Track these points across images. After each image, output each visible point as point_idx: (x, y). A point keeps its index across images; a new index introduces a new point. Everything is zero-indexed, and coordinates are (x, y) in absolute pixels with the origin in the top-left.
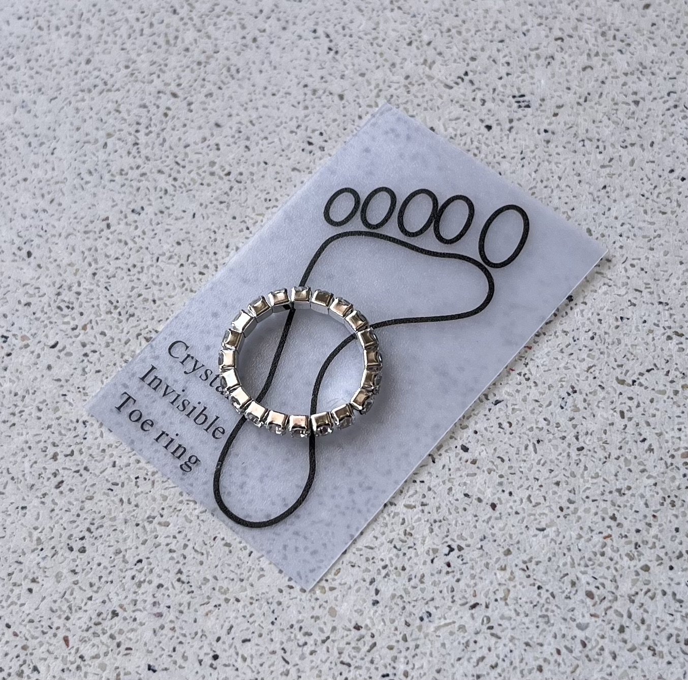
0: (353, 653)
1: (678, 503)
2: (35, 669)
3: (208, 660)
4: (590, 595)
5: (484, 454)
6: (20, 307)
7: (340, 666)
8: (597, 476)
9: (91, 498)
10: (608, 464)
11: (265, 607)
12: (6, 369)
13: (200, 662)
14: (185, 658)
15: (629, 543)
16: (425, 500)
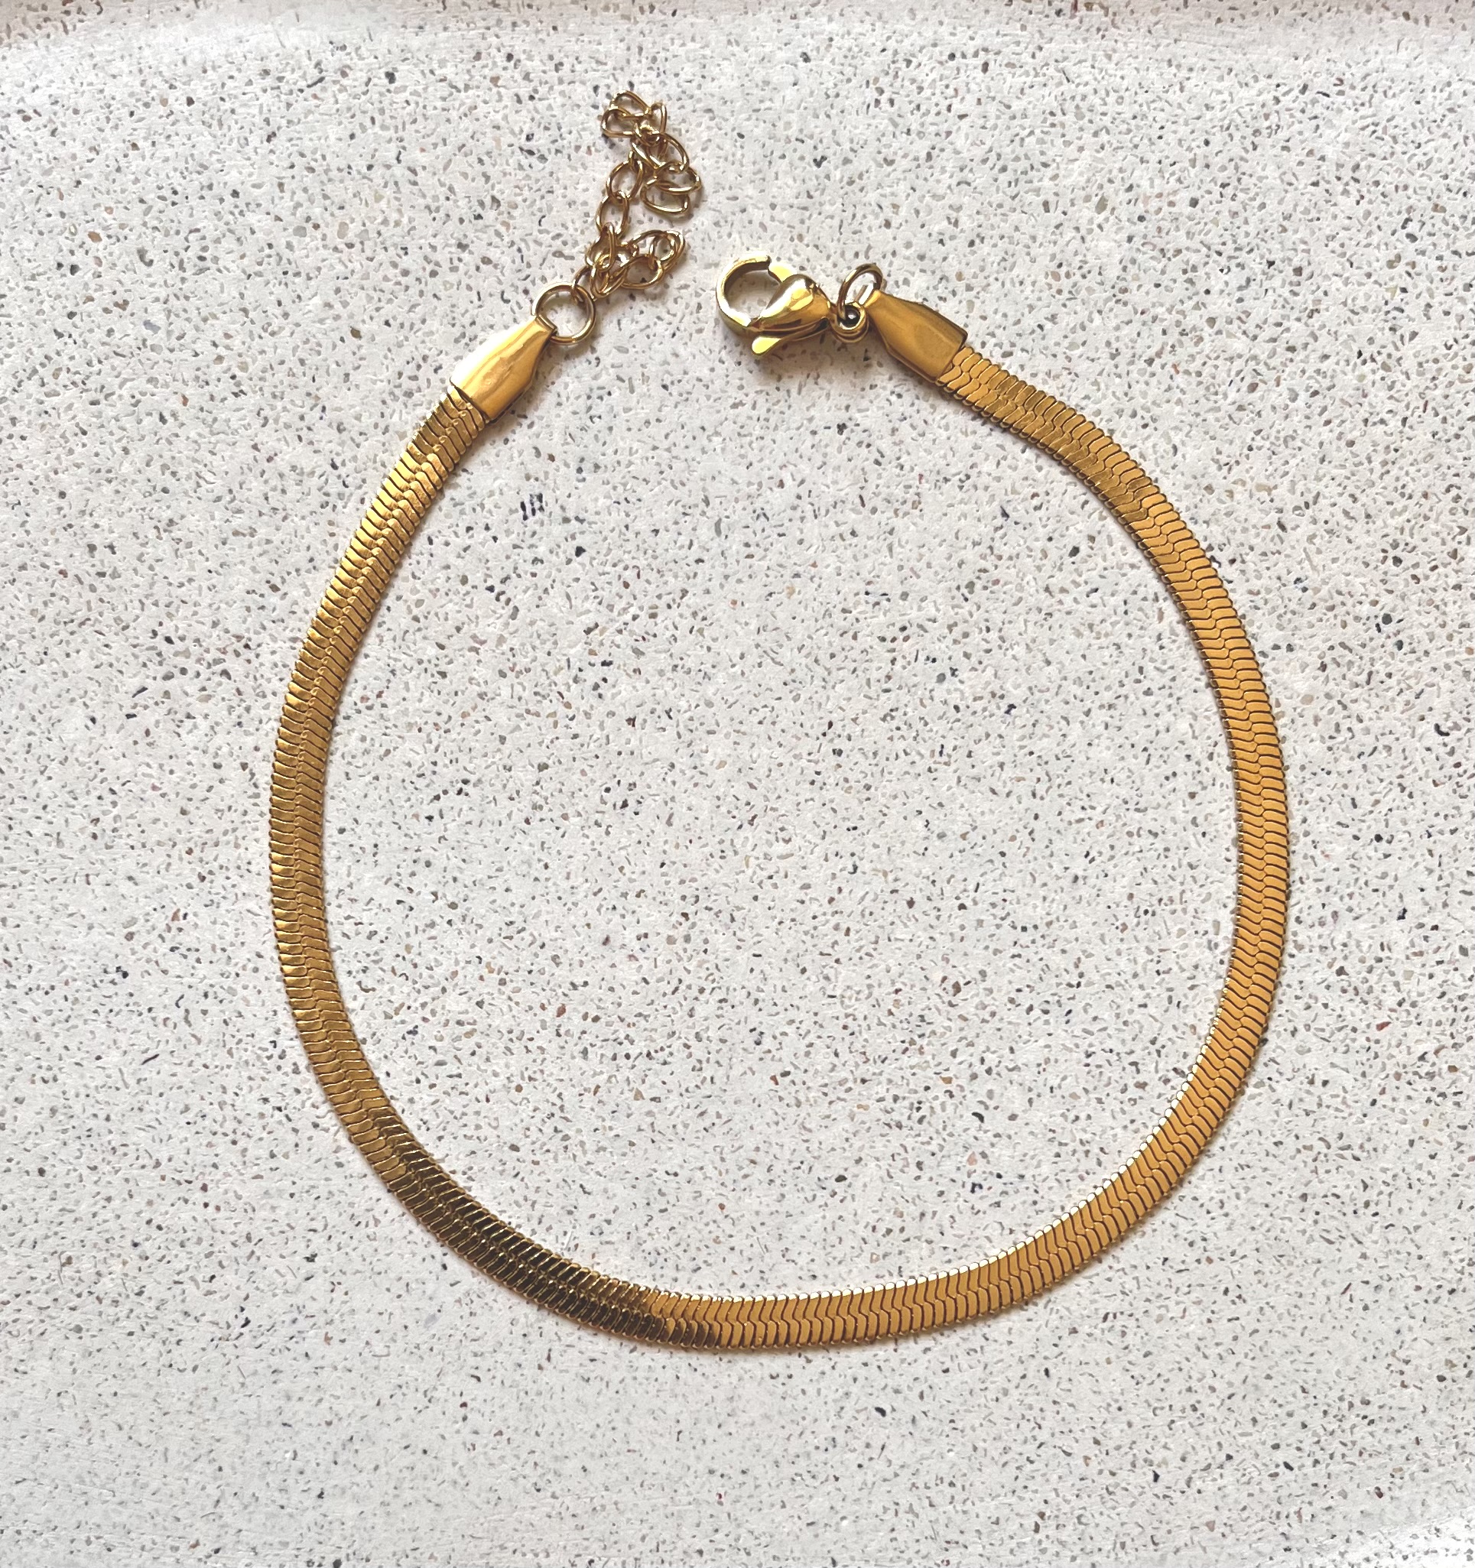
0: (1355, 669)
1: (1122, 284)
2: (1422, 1058)
3: (1383, 846)
4: (1253, 388)
5: (1079, 527)
6: (925, 1175)
7: (1373, 684)
8: (1096, 383)
9: (1193, 1027)
10: (1078, 370)
11: (1309, 785)
12: (1022, 1177)
13: (1386, 856)
14: (1384, 876)
15: (1181, 343)
16: (1151, 597)
